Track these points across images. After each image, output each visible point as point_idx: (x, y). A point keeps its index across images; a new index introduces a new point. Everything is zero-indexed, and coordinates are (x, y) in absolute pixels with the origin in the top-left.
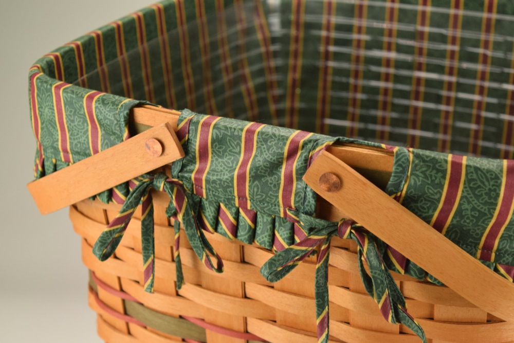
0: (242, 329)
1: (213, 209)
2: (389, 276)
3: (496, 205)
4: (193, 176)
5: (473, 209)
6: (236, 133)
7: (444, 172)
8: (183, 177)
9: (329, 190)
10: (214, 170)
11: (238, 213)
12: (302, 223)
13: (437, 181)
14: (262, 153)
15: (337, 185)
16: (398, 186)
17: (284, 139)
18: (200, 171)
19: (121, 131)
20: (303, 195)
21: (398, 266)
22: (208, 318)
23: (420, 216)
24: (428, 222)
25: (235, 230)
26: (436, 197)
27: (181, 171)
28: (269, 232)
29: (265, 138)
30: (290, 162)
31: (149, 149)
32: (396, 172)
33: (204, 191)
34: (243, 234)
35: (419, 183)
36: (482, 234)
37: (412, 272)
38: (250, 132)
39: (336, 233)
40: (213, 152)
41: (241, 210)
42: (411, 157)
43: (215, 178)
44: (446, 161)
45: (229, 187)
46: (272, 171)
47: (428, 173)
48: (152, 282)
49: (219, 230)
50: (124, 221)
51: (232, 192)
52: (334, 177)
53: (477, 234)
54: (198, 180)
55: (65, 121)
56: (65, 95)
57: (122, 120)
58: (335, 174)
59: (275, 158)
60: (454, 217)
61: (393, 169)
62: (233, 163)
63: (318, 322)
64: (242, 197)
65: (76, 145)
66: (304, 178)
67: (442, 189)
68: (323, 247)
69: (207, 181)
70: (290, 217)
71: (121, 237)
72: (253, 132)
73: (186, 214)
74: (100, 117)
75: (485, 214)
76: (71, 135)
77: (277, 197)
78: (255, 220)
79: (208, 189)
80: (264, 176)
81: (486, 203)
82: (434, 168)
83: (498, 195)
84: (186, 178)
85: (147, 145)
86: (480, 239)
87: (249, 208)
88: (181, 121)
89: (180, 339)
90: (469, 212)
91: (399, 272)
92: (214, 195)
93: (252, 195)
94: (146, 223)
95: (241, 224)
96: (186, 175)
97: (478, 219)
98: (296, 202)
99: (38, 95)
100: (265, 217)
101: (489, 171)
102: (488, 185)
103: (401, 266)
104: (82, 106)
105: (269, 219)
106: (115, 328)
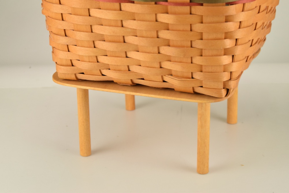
106: (53, 3)
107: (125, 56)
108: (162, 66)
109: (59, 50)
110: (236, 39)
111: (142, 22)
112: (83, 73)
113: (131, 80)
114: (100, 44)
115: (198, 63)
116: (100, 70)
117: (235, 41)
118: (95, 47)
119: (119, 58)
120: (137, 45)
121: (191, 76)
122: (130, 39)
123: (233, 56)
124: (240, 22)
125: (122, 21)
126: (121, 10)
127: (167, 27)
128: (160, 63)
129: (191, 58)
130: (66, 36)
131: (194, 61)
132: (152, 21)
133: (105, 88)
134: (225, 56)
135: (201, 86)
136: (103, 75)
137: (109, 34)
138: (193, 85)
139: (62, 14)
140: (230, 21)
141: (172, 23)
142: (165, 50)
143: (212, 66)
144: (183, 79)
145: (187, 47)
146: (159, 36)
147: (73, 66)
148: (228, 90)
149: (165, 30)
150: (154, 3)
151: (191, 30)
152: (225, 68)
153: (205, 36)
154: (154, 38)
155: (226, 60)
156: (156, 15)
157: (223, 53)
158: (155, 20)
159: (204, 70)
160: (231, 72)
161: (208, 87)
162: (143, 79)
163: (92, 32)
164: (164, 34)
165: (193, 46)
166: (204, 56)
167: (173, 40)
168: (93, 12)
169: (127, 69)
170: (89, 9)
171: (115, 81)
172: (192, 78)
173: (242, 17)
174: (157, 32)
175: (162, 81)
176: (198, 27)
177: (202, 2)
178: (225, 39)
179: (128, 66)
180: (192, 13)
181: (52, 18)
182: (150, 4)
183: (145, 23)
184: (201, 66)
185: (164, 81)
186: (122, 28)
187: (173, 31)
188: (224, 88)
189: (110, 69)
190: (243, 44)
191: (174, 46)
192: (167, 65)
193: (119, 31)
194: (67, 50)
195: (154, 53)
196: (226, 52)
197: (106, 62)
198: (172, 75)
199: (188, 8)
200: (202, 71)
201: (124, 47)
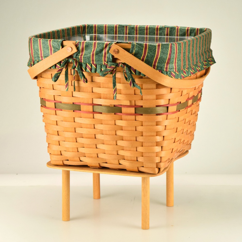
0: (92, 103)
1: (85, 65)
2: (131, 75)
3: (155, 53)
4: (80, 57)
5: (150, 55)
6: (91, 43)
7: (143, 46)
8: (77, 57)
9: (116, 54)
10: (85, 54)
11: (92, 65)
12: (109, 65)
13: (142, 49)
14: (98, 47)
15: (118, 52)
16: (132, 51)
17: (104, 44)
18: (82, 55)
19: (59, 47)
20: (109, 57)
21: (133, 72)
22: (82, 101)
23: (138, 58)
24: (140, 59)
25: (91, 70)
26: (142, 53)
27: (76, 56)
28: (100, 69)
29: (99, 44)
30: (105, 49)
31: (68, 50)
32: (132, 47)
33: (83, 61)
34: (93, 71)
35: (137, 50)
36: (153, 62)
37: (137, 74)
38: (95, 43)
39: (118, 66)
40: (85, 49)
41: (92, 64)
42: (135, 44)
43: (86, 56)
44: (143, 44)
45: (89, 58)
46: (101, 52)
47: (139, 47)
48: (68, 88)
49: (87, 71)
50: (61, 70)
51: (90, 59)
52: (117, 50)
53: (152, 62)
54: (81, 58)
55: (42, 48)
56: (42, 41)
57: (60, 44)
58: (117, 49)
59: (102, 48)
60: (146, 58)
61: (131, 47)
62: (90, 51)
63: (114, 90)
64: (93, 60)
65: (45, 54)
66: (109, 52)
67: (143, 50)
68: (115, 70)
69: (84, 57)
70: (106, 64)
71: (60, 75)
72: (96, 43)
73: (78, 66)
74: (53, 45)
75: (153, 56)
76: (44, 52)
77: (102, 59)
78: (96, 66)
79: (84, 60)
80: (99, 54)
81: (153, 53)
82: (141, 46)
83: (156, 51)
84: (78, 58)
85: (67, 49)
86: (152, 63)
87: (95, 63)
88: (76, 42)
89: (73, 111)
90: (149, 56)
91: (134, 74)
92: (85, 61)
93: (96, 59)
94: (66, 72)
95: (93, 68)
96: (78, 57)
97: (152, 57)
98: (107, 59)
99: (33, 43)
100: (99, 65)
101: (153, 45)
102: (154, 48)
103: (134, 72)
104: (48, 43)
105: (100, 65)
106: (51, 115)
107: (95, 147)
108: (119, 154)
109: (53, 145)
110: (164, 136)
111: (106, 126)
112: (68, 160)
113: (99, 164)
114: (80, 140)
115: (140, 151)
116: (79, 157)
117: (163, 137)
118: (77, 142)
119: (92, 149)
120: (103, 140)
121: (136, 160)
122: (99, 136)
123: (162, 147)
124: (165, 126)
125: (94, 125)
126: (94, 118)
127: (121, 128)
128: (117, 151)
129: (136, 147)
130: (58, 135)
131: (138, 150)
132: (113, 125)
133: (82, 170)
134: (157, 147)
135: (143, 166)
136: (81, 161)
137: (86, 133)
138: (138, 166)
139: (57, 121)
140: (159, 125)
141: (124, 126)
142: (120, 143)
143: (149, 153)
144: (132, 162)
145: (134, 141)
146: (117, 134)
147: (61, 155)
148: (159, 169)
149: (120, 130)
150: (114, 114)
151: (136, 130)
152: (157, 154)
153: (144, 134)
154: (113, 135)
155: (158, 149)
156: (115, 121)
157: (155, 145)
158: (114, 124)
159: (144, 155)
160: (161, 157)
161: (147, 167)
162: (107, 163)
163: (75, 132)
164: (120, 133)
165: (137, 140)
166: (144, 146)
167: (125, 136)
168: (77, 120)
169: (97, 156)
170: (74, 118)
171: (88, 165)
172: (137, 161)
173: (166, 123)
174: (116, 131)
175: (118, 164)
176: (140, 128)
177: (142, 113)
178: (156, 136)
179: (97, 154)
180: (136, 120)
181: (50, 124)
182: (112, 115)
183: (108, 125)
184: (142, 153)
185: (120, 164)
186: (94, 129)
187: (125, 131)
188: (157, 168)
189: (85, 157)
190: (168, 140)
191: (126, 140)
192: (121, 153)
193: (92, 131)
194: (59, 145)
195: (113, 145)
196: (157, 144)
197: (83, 152)
198: (125, 159)
199: (134, 117)
200: (143, 156)
201: (95, 141)
